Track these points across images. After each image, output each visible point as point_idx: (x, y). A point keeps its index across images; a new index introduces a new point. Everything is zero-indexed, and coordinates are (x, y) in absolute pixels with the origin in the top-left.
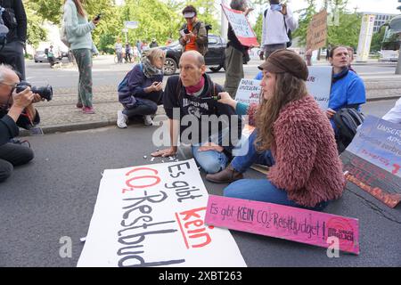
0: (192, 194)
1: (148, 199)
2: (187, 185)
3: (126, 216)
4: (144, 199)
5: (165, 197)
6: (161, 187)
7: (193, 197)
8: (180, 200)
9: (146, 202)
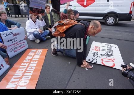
0: (94, 53)
1: (106, 56)
2: (93, 56)
3: (112, 54)
4: (107, 56)
5: (101, 55)
6: (102, 58)
7: (94, 52)
8: (98, 53)
9: (107, 55)
